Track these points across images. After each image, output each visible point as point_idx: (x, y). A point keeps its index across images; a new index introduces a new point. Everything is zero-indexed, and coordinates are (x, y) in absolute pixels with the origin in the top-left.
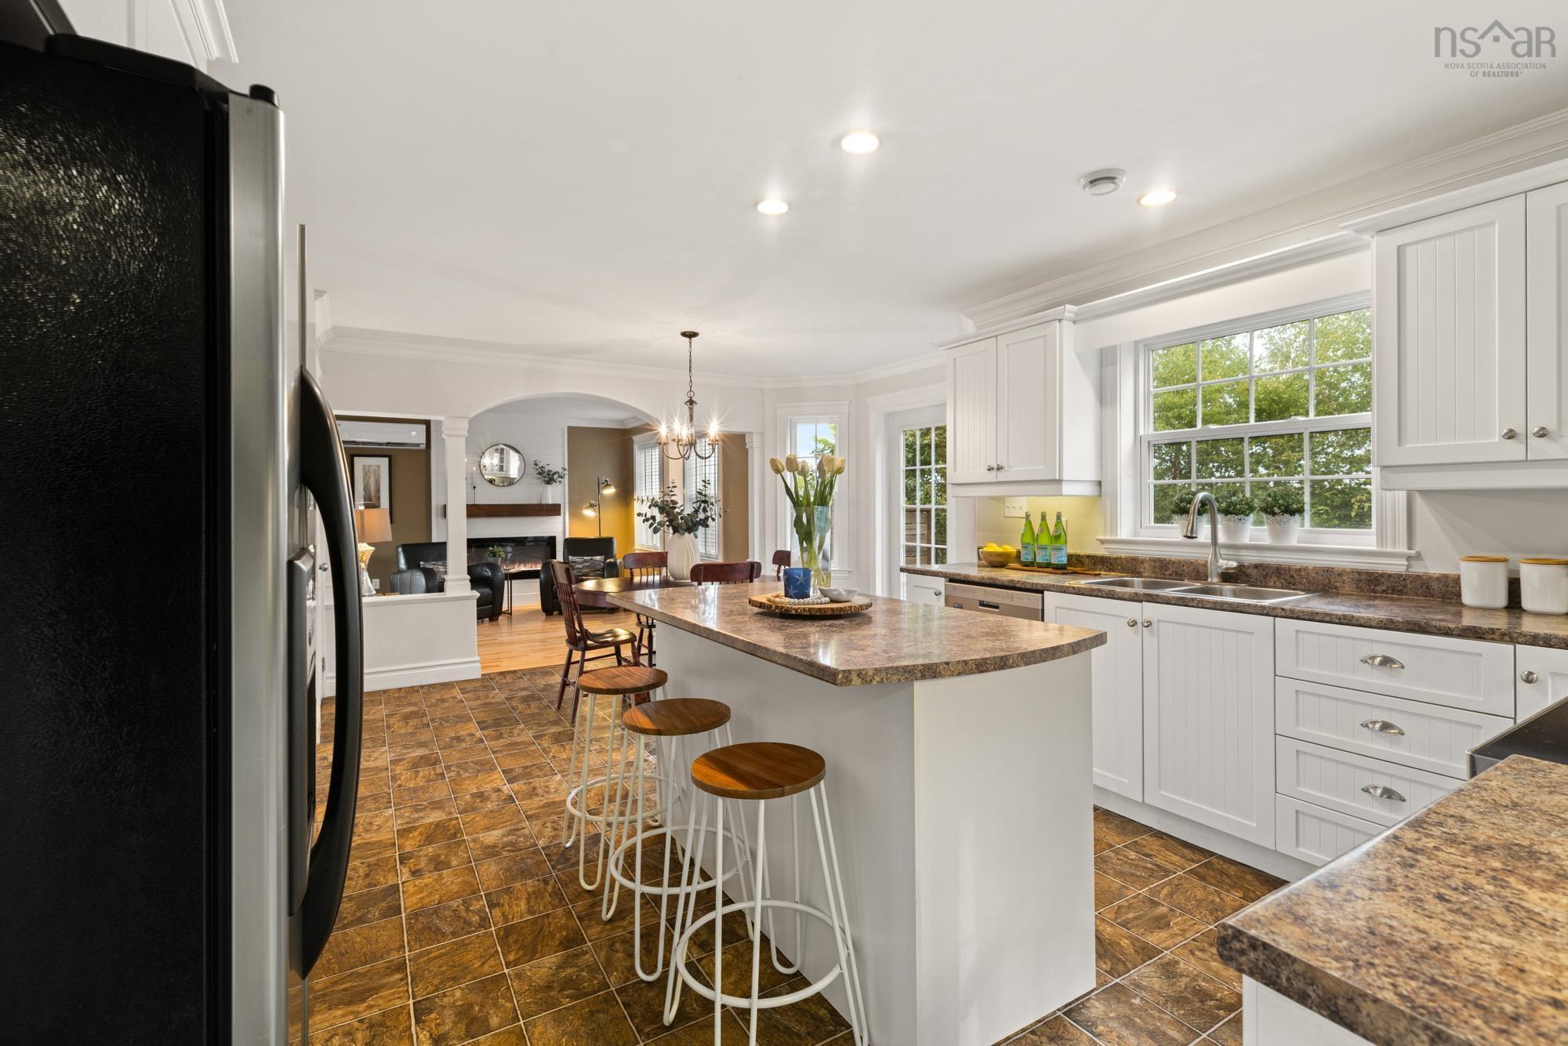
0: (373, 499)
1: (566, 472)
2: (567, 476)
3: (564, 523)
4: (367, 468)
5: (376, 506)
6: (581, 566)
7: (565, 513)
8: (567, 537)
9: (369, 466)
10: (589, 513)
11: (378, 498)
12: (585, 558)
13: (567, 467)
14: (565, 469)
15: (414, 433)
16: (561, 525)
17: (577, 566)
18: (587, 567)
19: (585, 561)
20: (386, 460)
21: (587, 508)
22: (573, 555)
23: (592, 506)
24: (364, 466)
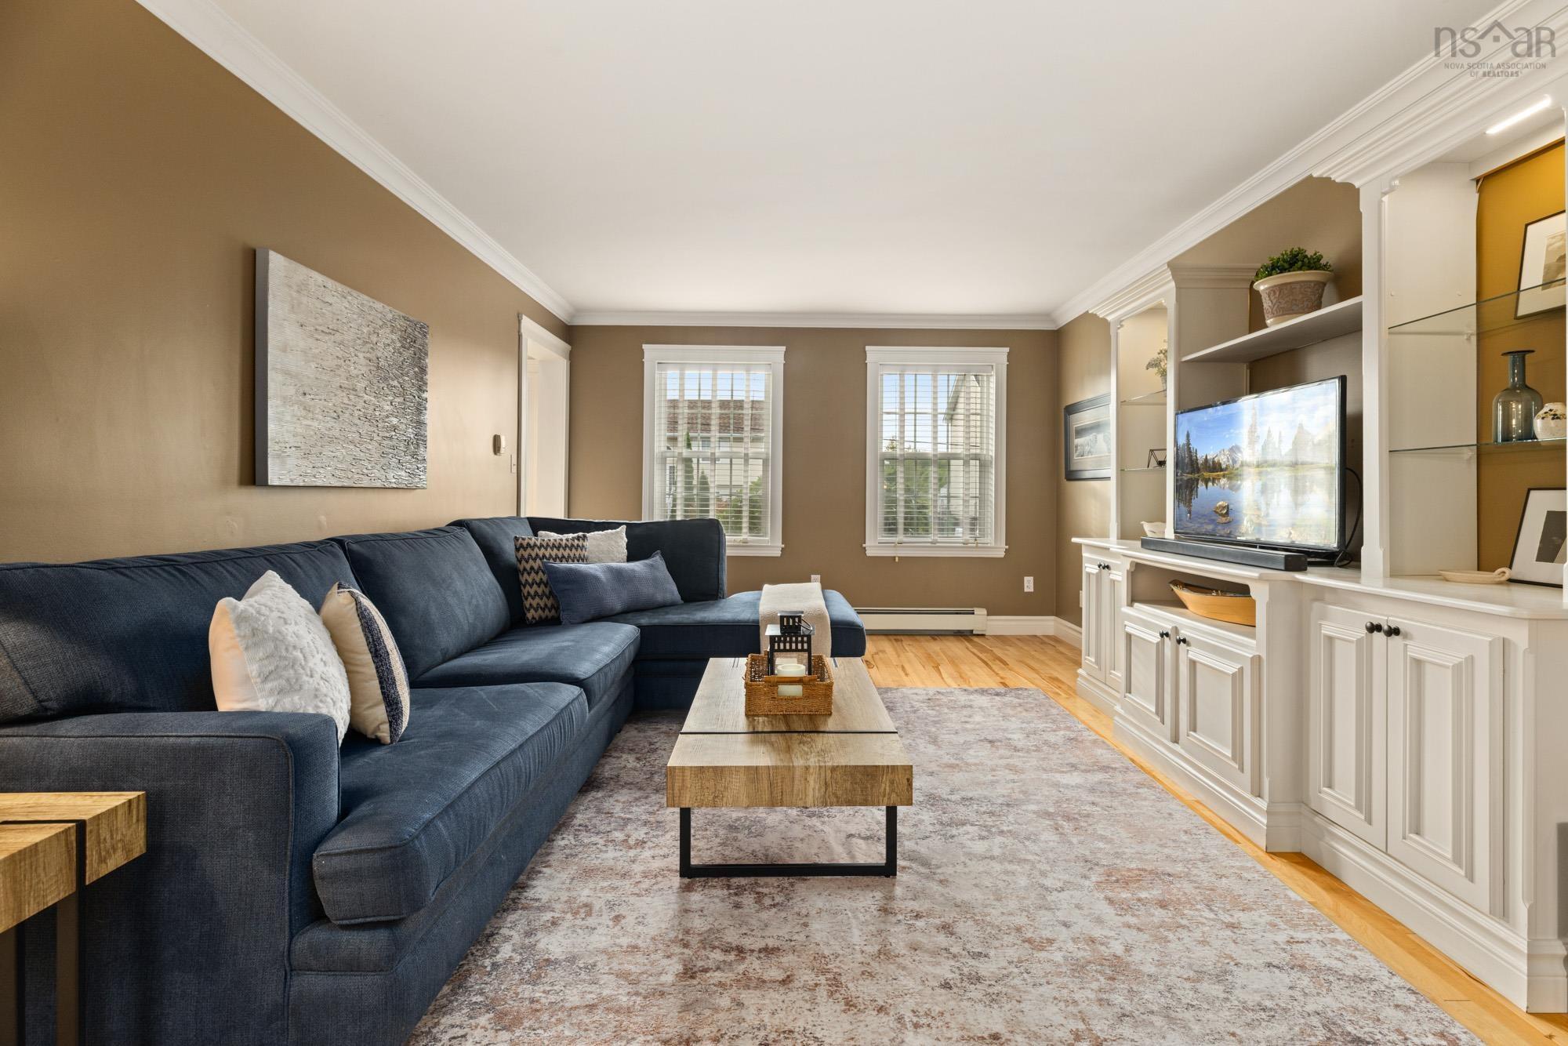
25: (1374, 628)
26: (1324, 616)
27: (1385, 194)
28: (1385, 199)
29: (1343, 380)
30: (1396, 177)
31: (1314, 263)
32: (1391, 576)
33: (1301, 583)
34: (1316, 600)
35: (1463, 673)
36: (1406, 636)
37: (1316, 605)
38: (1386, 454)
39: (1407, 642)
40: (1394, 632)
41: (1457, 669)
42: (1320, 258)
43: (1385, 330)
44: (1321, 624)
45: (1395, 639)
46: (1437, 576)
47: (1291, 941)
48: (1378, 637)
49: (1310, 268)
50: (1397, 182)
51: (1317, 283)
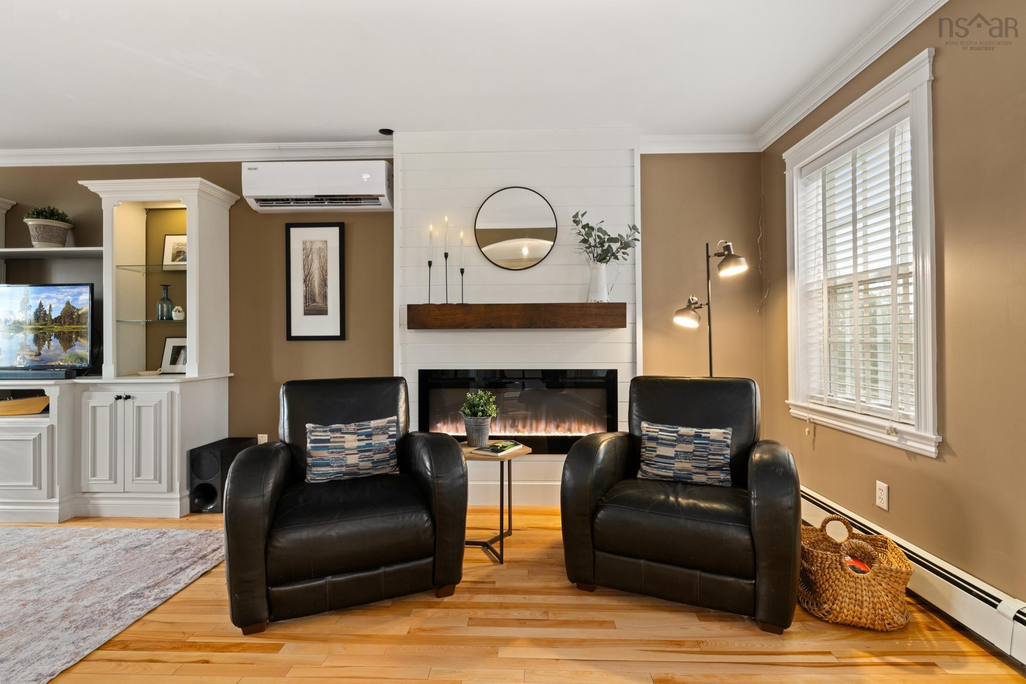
0: (318, 299)
1: (638, 236)
2: (638, 245)
3: (634, 343)
4: (308, 245)
5: (323, 312)
6: (669, 452)
7: (634, 324)
8: (640, 373)
9: (312, 242)
10: (687, 322)
11: (325, 297)
12: (683, 430)
13: (639, 225)
14: (634, 228)
15: (366, 177)
16: (628, 348)
17: (662, 451)
18: (686, 456)
19: (682, 439)
20: (335, 231)
21: (681, 312)
22: (653, 420)
23: (691, 307)
24: (304, 243)
25: (119, 398)
26: (90, 398)
27: (115, 206)
28: (115, 208)
29: (92, 287)
30: (120, 201)
31: (62, 218)
32: (117, 376)
33: (75, 384)
34: (84, 391)
35: (158, 407)
36: (133, 398)
37: (85, 394)
38: (115, 322)
39: (134, 400)
40: (128, 397)
41: (156, 406)
42: (66, 216)
43: (115, 267)
44: (88, 402)
45: (129, 400)
46: (137, 375)
47: (94, 540)
48: (120, 401)
49: (62, 221)
50: (121, 203)
51: (65, 229)
